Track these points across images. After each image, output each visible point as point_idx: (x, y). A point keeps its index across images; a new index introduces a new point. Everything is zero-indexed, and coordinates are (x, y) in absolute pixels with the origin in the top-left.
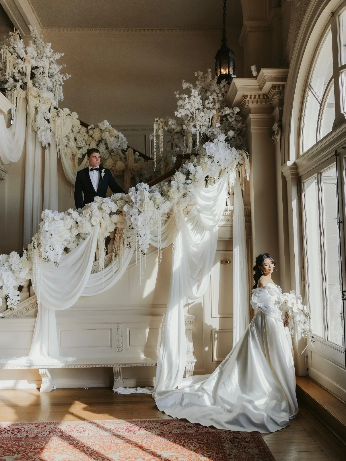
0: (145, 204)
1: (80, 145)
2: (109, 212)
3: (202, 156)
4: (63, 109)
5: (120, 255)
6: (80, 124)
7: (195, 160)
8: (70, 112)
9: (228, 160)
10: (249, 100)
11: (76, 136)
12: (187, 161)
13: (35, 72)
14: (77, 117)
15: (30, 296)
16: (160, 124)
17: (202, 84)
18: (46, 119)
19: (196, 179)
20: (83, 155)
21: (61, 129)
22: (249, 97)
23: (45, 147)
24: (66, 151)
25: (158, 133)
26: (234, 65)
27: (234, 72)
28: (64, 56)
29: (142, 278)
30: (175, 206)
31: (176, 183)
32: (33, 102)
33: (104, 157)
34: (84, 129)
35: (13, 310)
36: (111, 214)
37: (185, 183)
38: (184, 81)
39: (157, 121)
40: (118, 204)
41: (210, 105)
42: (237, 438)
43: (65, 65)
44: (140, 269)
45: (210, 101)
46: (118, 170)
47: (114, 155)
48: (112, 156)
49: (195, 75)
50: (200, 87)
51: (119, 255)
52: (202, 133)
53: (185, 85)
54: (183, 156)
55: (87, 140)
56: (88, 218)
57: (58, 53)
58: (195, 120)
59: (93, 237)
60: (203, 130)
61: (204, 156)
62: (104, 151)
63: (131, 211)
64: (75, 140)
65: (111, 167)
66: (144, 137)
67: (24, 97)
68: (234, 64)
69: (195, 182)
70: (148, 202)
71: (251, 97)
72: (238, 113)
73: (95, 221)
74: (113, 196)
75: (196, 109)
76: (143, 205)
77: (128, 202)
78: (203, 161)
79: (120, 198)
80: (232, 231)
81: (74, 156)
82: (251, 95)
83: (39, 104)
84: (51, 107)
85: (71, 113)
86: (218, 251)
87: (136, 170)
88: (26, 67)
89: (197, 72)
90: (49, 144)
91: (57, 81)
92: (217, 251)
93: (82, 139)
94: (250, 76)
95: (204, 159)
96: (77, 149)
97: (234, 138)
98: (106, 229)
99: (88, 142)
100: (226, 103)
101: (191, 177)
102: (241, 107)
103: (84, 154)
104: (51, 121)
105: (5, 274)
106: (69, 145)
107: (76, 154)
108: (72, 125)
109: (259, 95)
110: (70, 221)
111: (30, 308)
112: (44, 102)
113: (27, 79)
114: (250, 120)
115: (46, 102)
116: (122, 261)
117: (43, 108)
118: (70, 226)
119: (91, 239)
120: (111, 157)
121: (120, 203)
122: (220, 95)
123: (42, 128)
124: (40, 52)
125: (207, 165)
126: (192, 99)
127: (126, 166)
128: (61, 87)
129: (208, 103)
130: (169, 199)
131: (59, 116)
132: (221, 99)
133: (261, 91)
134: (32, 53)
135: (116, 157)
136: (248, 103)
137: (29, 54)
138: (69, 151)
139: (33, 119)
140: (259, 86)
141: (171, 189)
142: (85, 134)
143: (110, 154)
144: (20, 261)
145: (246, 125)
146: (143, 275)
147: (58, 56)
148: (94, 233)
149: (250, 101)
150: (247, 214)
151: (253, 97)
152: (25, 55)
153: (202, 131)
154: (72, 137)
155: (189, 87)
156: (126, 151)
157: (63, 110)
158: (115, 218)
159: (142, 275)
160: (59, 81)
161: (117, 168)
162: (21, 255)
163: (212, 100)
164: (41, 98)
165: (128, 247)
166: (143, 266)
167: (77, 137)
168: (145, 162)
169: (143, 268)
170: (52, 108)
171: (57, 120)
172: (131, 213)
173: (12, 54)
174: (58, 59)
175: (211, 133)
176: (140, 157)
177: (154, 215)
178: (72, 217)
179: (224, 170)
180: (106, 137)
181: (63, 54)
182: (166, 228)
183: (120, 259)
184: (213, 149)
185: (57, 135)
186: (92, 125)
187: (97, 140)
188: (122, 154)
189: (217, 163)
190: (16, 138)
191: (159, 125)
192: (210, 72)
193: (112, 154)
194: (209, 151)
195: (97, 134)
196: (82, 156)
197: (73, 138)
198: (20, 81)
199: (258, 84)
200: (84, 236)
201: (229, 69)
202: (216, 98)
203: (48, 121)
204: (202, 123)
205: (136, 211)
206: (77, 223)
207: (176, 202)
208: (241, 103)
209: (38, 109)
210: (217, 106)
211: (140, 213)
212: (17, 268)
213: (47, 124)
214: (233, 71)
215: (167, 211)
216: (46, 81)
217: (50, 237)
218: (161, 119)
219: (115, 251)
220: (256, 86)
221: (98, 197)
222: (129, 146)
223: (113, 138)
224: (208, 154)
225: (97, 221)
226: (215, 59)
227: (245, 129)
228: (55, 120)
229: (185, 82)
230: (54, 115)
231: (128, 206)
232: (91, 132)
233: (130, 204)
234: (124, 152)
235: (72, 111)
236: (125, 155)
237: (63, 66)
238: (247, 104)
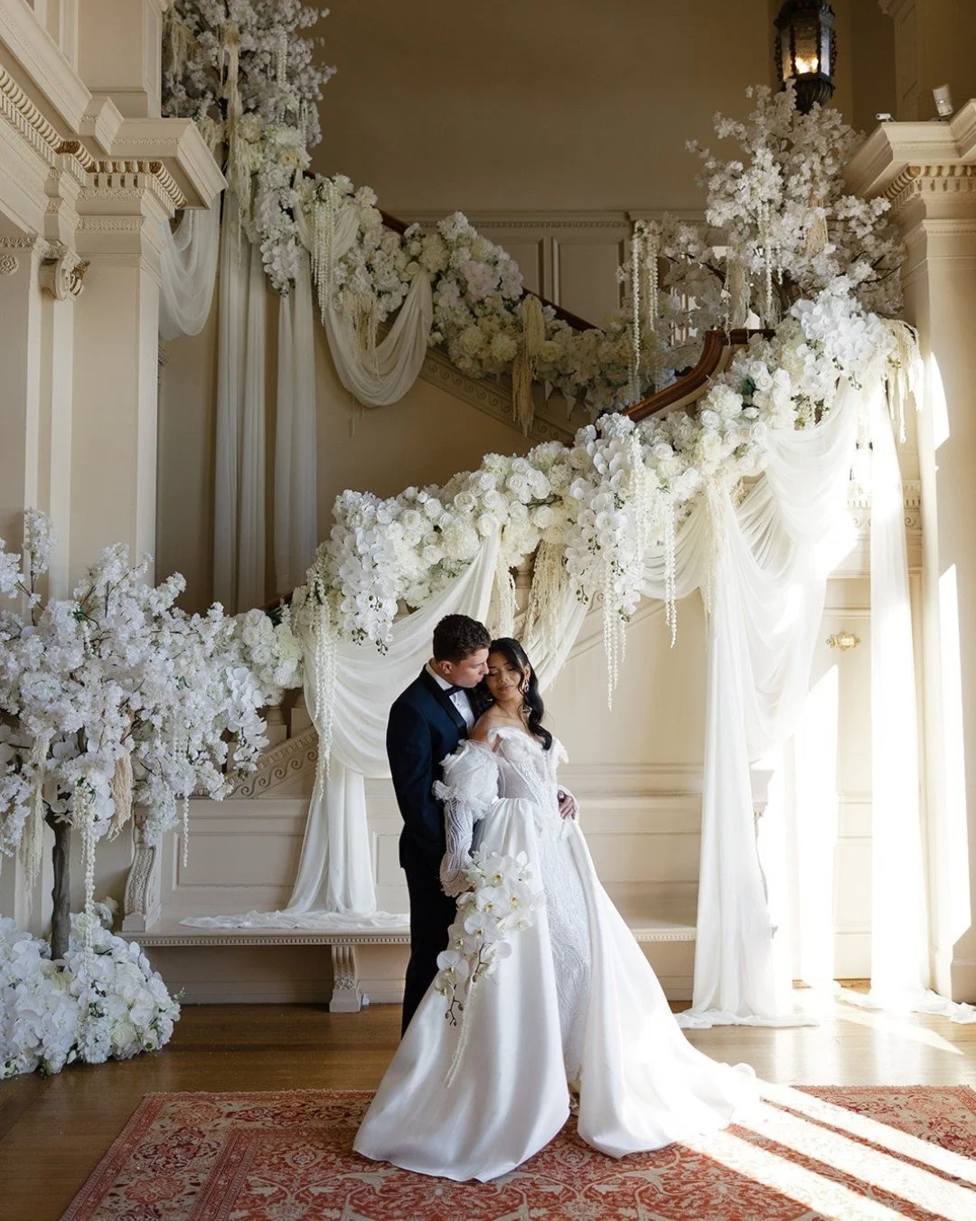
0: (636, 481)
1: (383, 284)
2: (527, 500)
3: (789, 340)
4: (334, 178)
5: (551, 621)
6: (382, 223)
7: (768, 351)
8: (351, 187)
9: (861, 351)
10: (921, 181)
11: (370, 259)
12: (739, 352)
13: (247, 67)
14: (374, 203)
15: (289, 736)
16: (650, 240)
17: (773, 123)
18: (285, 207)
19: (774, 405)
20: (389, 313)
21: (328, 236)
22: (923, 171)
23: (280, 289)
24: (341, 300)
25: (643, 265)
26: (833, 46)
27: (834, 67)
28: (327, 17)
29: (613, 687)
30: (712, 480)
31: (717, 418)
32: (245, 156)
33: (455, 319)
34: (394, 237)
35: (246, 775)
36: (535, 504)
37: (740, 417)
38: (718, 115)
39: (641, 230)
40: (553, 477)
41: (804, 191)
42: (958, 1138)
43: (322, 40)
44: (609, 662)
45: (803, 179)
46: (497, 359)
47: (485, 316)
48: (475, 316)
49: (745, 94)
50: (766, 133)
51: (547, 619)
52: (780, 270)
53: (725, 129)
54: (725, 335)
55: (404, 270)
56: (469, 516)
57: (312, 10)
58: (762, 233)
59: (483, 568)
60: (784, 262)
61: (792, 338)
62: (454, 301)
63: (593, 497)
64: (370, 268)
65: (476, 350)
66: (537, 246)
67: (218, 141)
68: (832, 42)
69: (770, 414)
70: (642, 474)
71: (927, 173)
72: (885, 214)
73: (489, 524)
74: (534, 454)
75: (763, 203)
76: (631, 483)
77: (584, 470)
78: (791, 354)
79: (556, 459)
80: (866, 553)
81: (365, 316)
82: (928, 168)
83: (261, 163)
84: (295, 171)
85: (356, 189)
86: (828, 608)
87: (551, 359)
88: (227, 54)
89: (753, 86)
90: (292, 281)
91: (305, 89)
92: (824, 608)
93: (389, 267)
94: (927, 113)
95: (794, 348)
96: (373, 296)
97: (867, 282)
98: (517, 547)
99: (406, 277)
100: (842, 181)
101: (757, 399)
102: (891, 195)
103: (392, 311)
104: (299, 214)
105: (232, 672)
106: (351, 286)
107: (372, 310)
108: (358, 224)
109: (953, 168)
110: (419, 527)
111: (292, 769)
112: (278, 156)
113: (229, 90)
114: (924, 236)
115: (283, 158)
116: (557, 638)
117: (276, 176)
118: (419, 540)
119: (478, 576)
120: (474, 320)
121: (559, 475)
122: (829, 161)
123: (275, 234)
124: (262, 10)
125: (805, 368)
126: (757, 174)
127: (521, 348)
128: (314, 107)
129: (798, 185)
130: (696, 462)
131: (325, 201)
132: (832, 171)
133: (960, 157)
134: (243, 14)
135: (490, 320)
136: (920, 187)
137: (235, 17)
138: (349, 303)
139: (247, 207)
140: (953, 144)
141: (702, 435)
142: (396, 251)
143: (472, 312)
144: (274, 636)
145: (906, 247)
146: (616, 679)
147: (311, 18)
148: (485, 559)
149: (926, 182)
150: (911, 503)
151: (934, 172)
152: (222, 19)
153: (779, 265)
154: (361, 259)
155: (733, 133)
156: (515, 304)
157: (333, 181)
158: (545, 515)
159: (613, 678)
160: (311, 89)
161: (495, 354)
162: (276, 621)
163: (808, 175)
164: (268, 146)
165: (579, 599)
166: (616, 652)
167: (376, 262)
168: (574, 335)
169: (616, 657)
170: (299, 174)
171: (316, 210)
172: (594, 503)
173: (184, 18)
174: (310, 25)
175: (804, 270)
176: (558, 321)
177: (657, 510)
178: (423, 513)
179: (850, 379)
180: (461, 262)
181: (325, 14)
182: (682, 543)
183: (549, 630)
184: (821, 322)
185: (319, 256)
186: (416, 225)
187: (434, 270)
188: (505, 312)
189: (834, 360)
190: (194, 262)
191: (645, 240)
192: (793, 87)
193: (478, 311)
194: (810, 327)
195: (434, 257)
196: (386, 316)
197: (362, 263)
198: (209, 95)
199: (951, 138)
200: (453, 566)
201: (819, 58)
202: (817, 167)
203: (290, 212)
204: (779, 243)
205: (608, 497)
206: (436, 528)
207: (713, 471)
208: (896, 186)
209: (262, 178)
210: (823, 190)
211: (621, 505)
212: (268, 655)
213: (290, 224)
214: (832, 65)
215: (686, 495)
216: (281, 94)
217: (370, 572)
218: (652, 225)
219: (534, 609)
220: (946, 142)
221: (496, 456)
222: (528, 289)
223: (482, 266)
224: (809, 336)
225: (495, 526)
226: (776, 25)
227: (903, 259)
228: (309, 212)
229: (722, 117)
230: (308, 196)
231: (584, 482)
232: (414, 247)
233: (590, 476)
234: (510, 306)
235: (358, 183)
236: (513, 313)
237: (315, 43)
238: (916, 191)
